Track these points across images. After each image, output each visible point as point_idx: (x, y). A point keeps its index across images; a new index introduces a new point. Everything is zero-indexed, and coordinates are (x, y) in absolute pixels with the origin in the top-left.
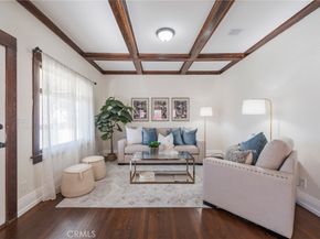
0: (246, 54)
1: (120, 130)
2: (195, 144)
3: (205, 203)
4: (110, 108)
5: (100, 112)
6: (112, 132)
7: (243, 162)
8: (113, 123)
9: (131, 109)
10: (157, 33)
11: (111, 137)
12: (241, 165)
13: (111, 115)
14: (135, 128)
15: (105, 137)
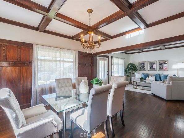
1: (133, 74)
4: (130, 66)
5: (126, 68)
6: (130, 74)
8: (131, 71)
9: (137, 66)
11: (130, 76)
12: (163, 84)
13: (130, 68)
14: (139, 73)
15: (128, 76)
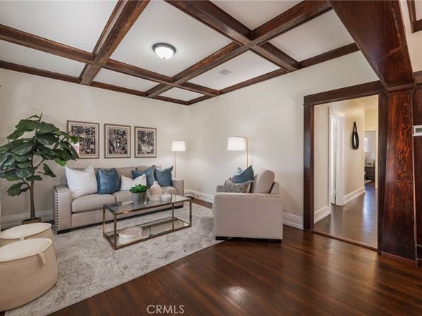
0: (221, 92)
1: (50, 173)
2: (171, 184)
3: (218, 238)
7: (245, 192)
10: (155, 46)
